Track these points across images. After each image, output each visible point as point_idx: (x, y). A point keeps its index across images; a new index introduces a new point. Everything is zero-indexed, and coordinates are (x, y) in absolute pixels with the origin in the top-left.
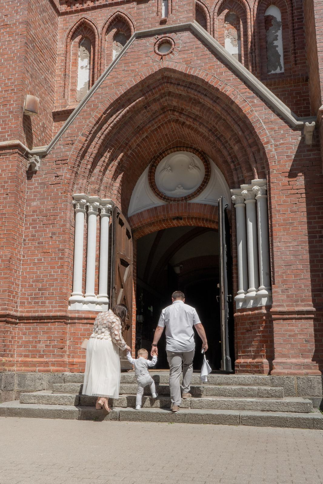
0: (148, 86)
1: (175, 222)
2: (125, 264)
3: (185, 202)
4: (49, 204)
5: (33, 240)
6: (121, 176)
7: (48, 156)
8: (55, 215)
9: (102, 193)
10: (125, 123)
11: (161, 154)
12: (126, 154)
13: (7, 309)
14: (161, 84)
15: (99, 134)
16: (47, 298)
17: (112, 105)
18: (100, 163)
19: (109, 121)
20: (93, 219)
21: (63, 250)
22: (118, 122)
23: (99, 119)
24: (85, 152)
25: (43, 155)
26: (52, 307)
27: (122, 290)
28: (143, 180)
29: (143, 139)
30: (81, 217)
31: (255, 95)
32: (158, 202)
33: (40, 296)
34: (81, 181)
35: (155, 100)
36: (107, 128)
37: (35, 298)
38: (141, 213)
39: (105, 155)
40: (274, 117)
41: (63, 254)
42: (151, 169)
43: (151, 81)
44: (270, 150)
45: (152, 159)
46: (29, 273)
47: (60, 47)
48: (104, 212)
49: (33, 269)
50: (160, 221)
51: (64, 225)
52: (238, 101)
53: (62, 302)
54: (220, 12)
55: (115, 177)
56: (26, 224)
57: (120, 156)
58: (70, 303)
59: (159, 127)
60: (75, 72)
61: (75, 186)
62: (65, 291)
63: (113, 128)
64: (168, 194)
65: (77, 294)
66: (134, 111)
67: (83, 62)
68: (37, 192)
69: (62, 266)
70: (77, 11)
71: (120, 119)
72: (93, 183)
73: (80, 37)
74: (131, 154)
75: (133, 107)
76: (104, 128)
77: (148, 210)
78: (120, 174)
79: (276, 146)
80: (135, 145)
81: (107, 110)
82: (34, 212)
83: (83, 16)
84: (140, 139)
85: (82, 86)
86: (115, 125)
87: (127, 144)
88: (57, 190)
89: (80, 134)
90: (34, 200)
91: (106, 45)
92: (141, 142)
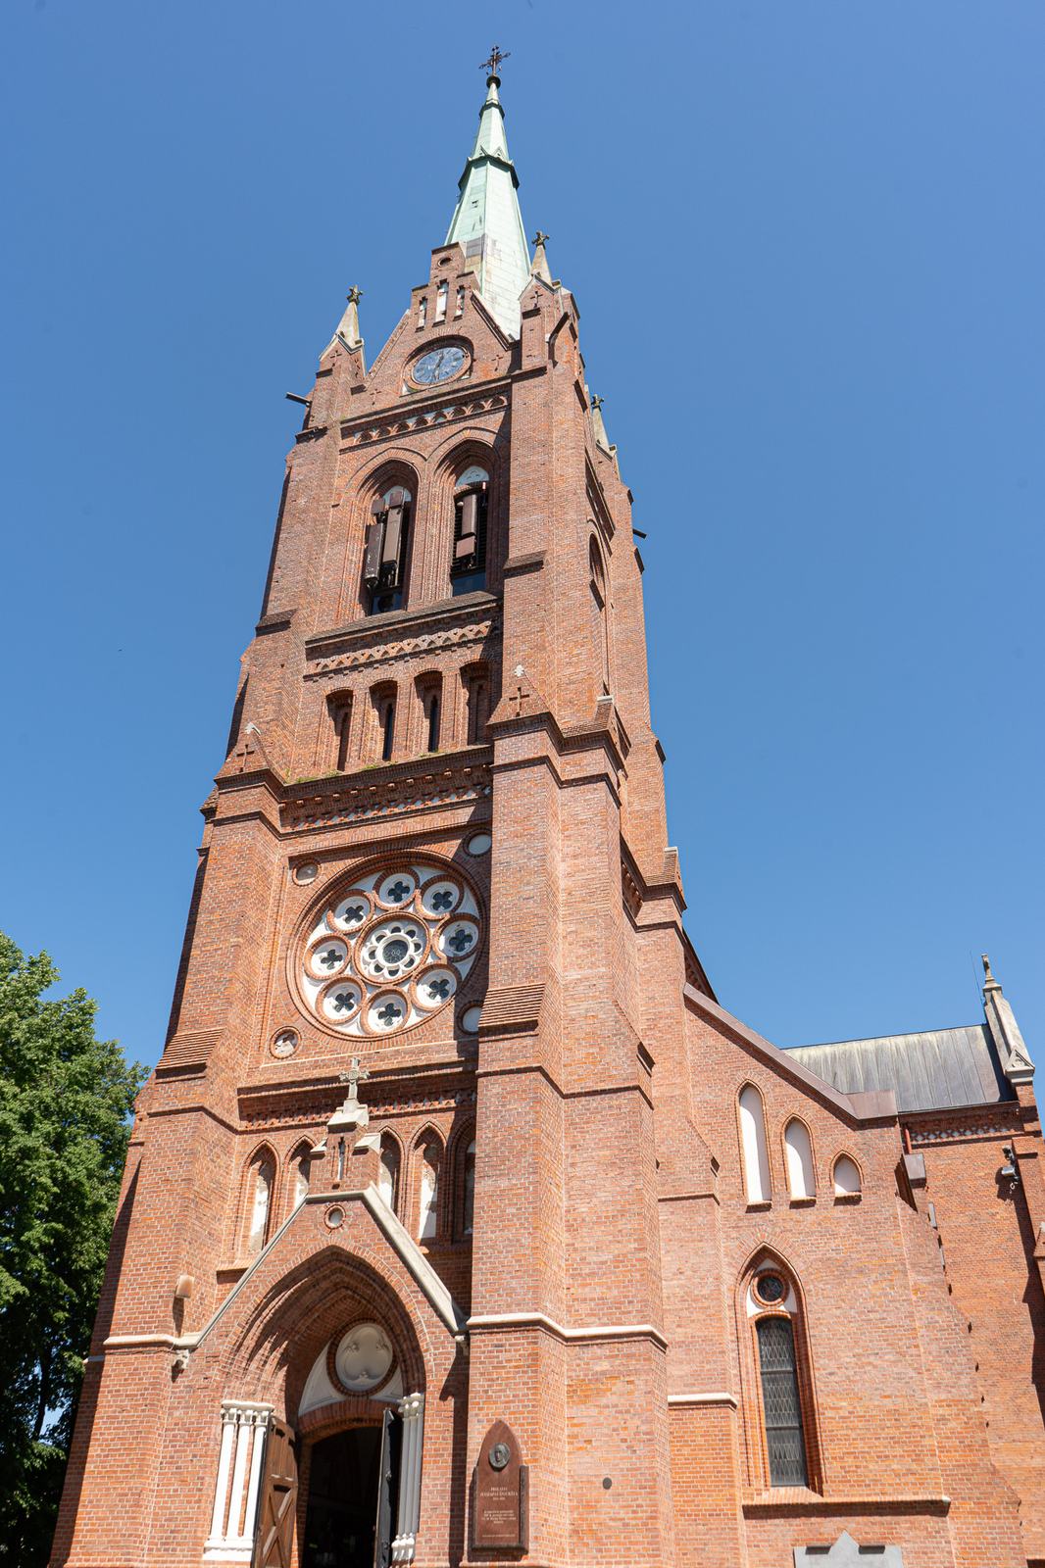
0: (316, 1264)
1: (355, 1423)
2: (282, 1488)
3: (365, 1398)
4: (194, 1414)
5: (171, 1463)
6: (285, 1368)
7: (199, 1350)
8: (200, 1429)
9: (259, 1396)
10: (291, 1306)
11: (344, 1328)
12: (291, 1341)
13: (129, 1560)
14: (330, 1262)
15: (258, 1322)
16: (178, 1544)
17: (273, 1287)
18: (257, 1357)
19: (270, 1306)
20: (245, 1431)
21: (203, 1478)
22: (280, 1307)
23: (259, 1305)
24: (241, 1345)
25: (193, 1349)
26: (184, 1556)
27: (274, 1528)
28: (320, 1365)
29: (314, 1320)
30: (229, 1430)
31: (419, 1289)
32: (337, 1397)
33: (171, 1540)
34: (232, 1384)
35: (325, 1278)
36: (268, 1314)
37: (165, 1544)
38: (314, 1411)
39: (264, 1346)
40: (436, 1319)
41: (202, 1484)
42: (330, 1348)
43: (318, 1258)
44: (430, 1359)
45: (332, 1335)
46: (161, 1508)
47: (234, 1177)
48: (258, 1422)
49: (166, 1502)
50: (337, 1423)
51: (207, 1445)
52: (402, 1295)
53: (195, 1550)
54: (417, 1146)
55: (275, 1373)
56: (165, 1441)
57: (284, 1346)
58: (205, 1550)
59: (333, 1305)
60: (250, 1211)
61: (226, 1390)
62: (199, 1534)
63: (274, 1314)
64: (350, 1384)
65: (215, 1538)
66: (301, 1292)
67: (262, 1196)
68: (182, 1398)
69: (199, 1501)
70: (258, 1131)
71: (283, 1304)
72: (248, 1383)
73: (259, 1164)
74: (299, 1339)
75: (299, 1287)
76: (264, 1314)
77: (322, 1408)
78: (284, 1366)
79: (435, 1355)
80: (304, 1328)
81: (268, 1293)
82: (176, 1424)
83: (265, 1138)
84: (310, 1320)
85: (258, 1230)
86: (276, 1311)
87: (292, 1329)
88: (204, 1396)
89: (236, 1324)
90: (177, 1408)
91: (288, 1177)
92: (312, 1324)
